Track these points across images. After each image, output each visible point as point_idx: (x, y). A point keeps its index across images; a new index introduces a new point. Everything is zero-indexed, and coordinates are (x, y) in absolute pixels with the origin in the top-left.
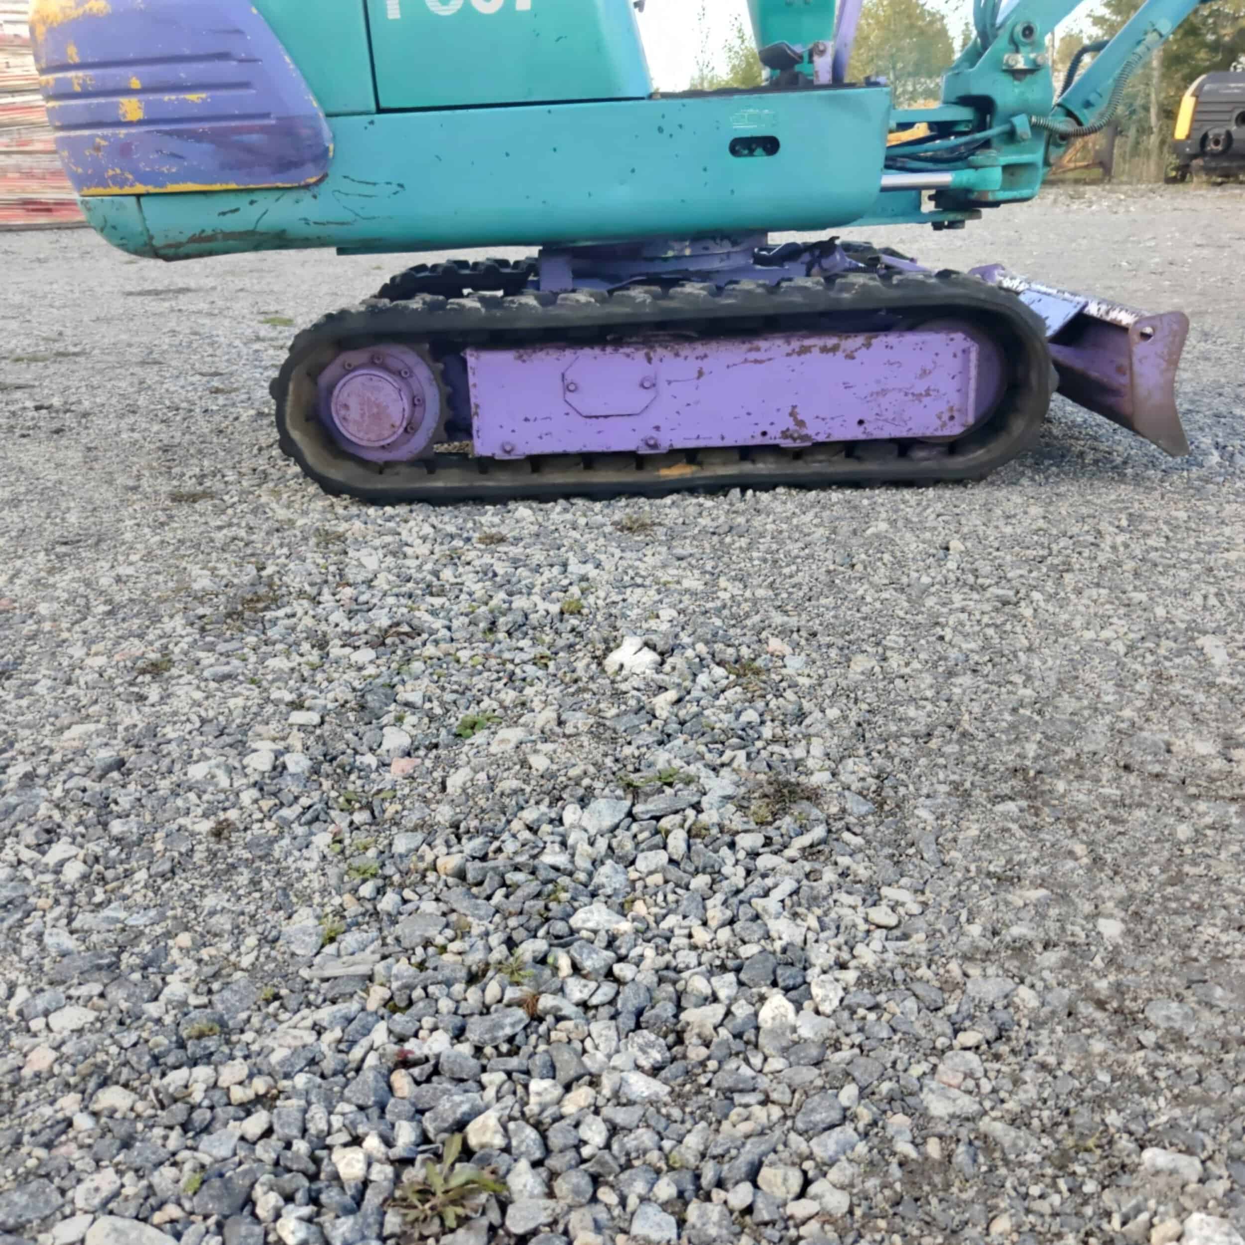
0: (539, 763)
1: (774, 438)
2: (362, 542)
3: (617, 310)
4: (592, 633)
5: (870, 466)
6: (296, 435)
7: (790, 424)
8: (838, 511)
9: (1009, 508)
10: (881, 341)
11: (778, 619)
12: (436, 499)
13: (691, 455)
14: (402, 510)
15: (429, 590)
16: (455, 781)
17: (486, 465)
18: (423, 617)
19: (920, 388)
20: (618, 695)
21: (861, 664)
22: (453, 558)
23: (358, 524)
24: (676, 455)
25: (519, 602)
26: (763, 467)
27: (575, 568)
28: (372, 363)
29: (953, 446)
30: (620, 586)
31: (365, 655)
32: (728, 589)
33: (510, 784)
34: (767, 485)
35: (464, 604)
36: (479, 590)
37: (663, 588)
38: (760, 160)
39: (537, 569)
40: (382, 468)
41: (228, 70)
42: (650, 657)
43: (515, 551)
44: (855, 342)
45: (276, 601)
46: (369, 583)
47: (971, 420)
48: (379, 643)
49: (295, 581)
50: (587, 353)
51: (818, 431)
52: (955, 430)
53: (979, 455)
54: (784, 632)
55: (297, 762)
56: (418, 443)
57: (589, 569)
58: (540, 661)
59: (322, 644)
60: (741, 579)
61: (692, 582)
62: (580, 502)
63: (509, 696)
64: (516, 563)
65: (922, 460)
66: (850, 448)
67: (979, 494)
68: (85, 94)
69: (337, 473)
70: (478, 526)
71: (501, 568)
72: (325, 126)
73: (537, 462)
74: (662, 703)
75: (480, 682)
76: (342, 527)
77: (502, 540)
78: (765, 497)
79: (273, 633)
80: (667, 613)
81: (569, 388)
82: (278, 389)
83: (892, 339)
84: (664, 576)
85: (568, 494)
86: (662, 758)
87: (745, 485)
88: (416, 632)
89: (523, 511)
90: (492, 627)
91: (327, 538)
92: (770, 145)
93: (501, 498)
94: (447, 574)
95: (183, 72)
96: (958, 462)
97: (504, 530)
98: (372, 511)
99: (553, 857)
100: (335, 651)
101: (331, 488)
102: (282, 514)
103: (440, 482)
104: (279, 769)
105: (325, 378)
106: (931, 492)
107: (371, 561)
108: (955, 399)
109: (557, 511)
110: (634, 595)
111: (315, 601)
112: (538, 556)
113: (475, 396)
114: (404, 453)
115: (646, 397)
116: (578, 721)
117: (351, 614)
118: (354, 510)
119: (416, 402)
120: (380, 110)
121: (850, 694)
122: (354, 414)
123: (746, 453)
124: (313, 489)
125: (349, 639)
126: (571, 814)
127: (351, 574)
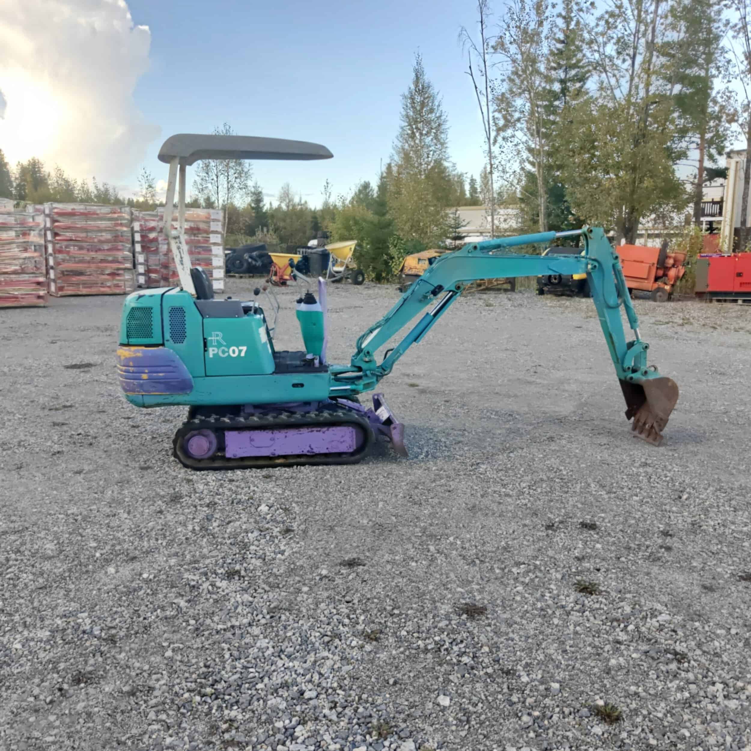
0: (244, 527)
1: (305, 452)
2: (197, 482)
3: (264, 422)
4: (255, 503)
5: (330, 460)
6: (179, 453)
7: (309, 449)
8: (320, 472)
9: (362, 471)
10: (331, 429)
11: (296, 499)
12: (215, 469)
13: (285, 457)
14: (205, 472)
15: (217, 494)
16: (228, 531)
17: (229, 459)
18: (216, 500)
19: (342, 440)
20: (260, 516)
21: (311, 508)
22: (221, 486)
23: (195, 477)
24: (280, 457)
25: (239, 497)
26: (302, 460)
27: (252, 488)
28: (199, 434)
29: (352, 454)
30: (262, 492)
31: (206, 509)
32: (287, 493)
33: (239, 530)
34: (303, 464)
35: (226, 497)
36: (229, 494)
37: (272, 493)
38: (300, 389)
39: (243, 489)
40: (200, 460)
41: (170, 369)
42: (267, 508)
43: (237, 484)
44: (325, 429)
45: (181, 497)
46: (202, 493)
47: (355, 448)
48: (208, 506)
49: (184, 493)
50: (256, 432)
51: (316, 451)
52: (351, 450)
53: (357, 457)
54: (297, 503)
55: (197, 528)
56: (210, 453)
57: (256, 489)
58: (244, 510)
59: (195, 507)
60: (291, 491)
61: (279, 491)
62: (254, 470)
63: (237, 516)
64: (237, 487)
65: (344, 458)
66: (326, 455)
67: (357, 467)
68: (133, 372)
69: (189, 462)
70: (227, 477)
71: (234, 488)
72: (193, 380)
73: (242, 459)
74: (268, 517)
75: (231, 514)
76: (191, 477)
77: (233, 481)
78: (302, 468)
79: (184, 504)
80: (272, 499)
81: (252, 440)
82: (175, 442)
83: (334, 428)
84: (273, 490)
85: (251, 467)
86: (267, 526)
87: (298, 464)
88: (216, 504)
89: (239, 472)
90: (233, 503)
91: (189, 481)
92: (302, 385)
93: (232, 469)
94: (221, 490)
95: (159, 369)
96: (353, 459)
97: (234, 478)
98: (198, 473)
99: (246, 540)
100: (199, 508)
101: (186, 466)
102: (174, 474)
103: (217, 464)
104: (194, 530)
105: (187, 437)
106: (345, 467)
107: (201, 487)
108: (351, 443)
109: (248, 472)
110: (265, 495)
111: (190, 497)
112: (243, 485)
113: (227, 443)
114: (206, 456)
115: (272, 442)
116: (252, 520)
117: (200, 500)
118: (193, 472)
119: (210, 443)
120: (206, 376)
121: (305, 514)
122: (194, 447)
123: (299, 456)
124: (180, 465)
125: (201, 505)
126: (250, 535)
127: (197, 490)
